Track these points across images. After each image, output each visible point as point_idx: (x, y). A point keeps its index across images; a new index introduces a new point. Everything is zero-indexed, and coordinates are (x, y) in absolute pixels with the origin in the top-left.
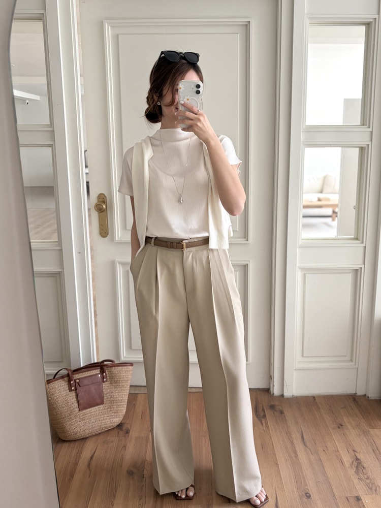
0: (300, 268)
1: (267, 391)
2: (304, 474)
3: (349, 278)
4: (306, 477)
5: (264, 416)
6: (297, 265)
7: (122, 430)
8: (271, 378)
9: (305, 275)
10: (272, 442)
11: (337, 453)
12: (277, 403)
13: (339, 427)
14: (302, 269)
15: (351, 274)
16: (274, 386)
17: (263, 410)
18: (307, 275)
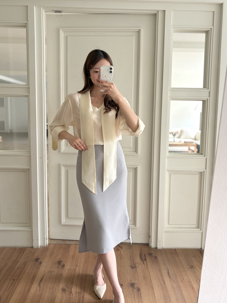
0: (167, 170)
1: (147, 245)
2: (169, 295)
3: (197, 177)
4: (170, 297)
5: (146, 259)
6: (166, 168)
7: (60, 265)
8: (149, 237)
9: (170, 174)
10: (150, 275)
11: (190, 283)
12: (153, 252)
13: (191, 268)
14: (169, 171)
15: (198, 175)
16: (151, 242)
17: (145, 256)
18: (172, 174)
